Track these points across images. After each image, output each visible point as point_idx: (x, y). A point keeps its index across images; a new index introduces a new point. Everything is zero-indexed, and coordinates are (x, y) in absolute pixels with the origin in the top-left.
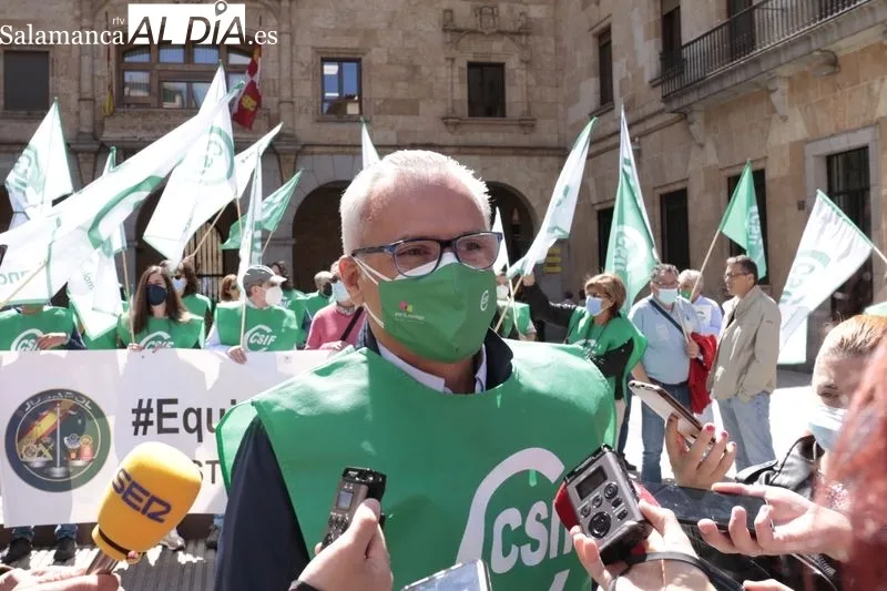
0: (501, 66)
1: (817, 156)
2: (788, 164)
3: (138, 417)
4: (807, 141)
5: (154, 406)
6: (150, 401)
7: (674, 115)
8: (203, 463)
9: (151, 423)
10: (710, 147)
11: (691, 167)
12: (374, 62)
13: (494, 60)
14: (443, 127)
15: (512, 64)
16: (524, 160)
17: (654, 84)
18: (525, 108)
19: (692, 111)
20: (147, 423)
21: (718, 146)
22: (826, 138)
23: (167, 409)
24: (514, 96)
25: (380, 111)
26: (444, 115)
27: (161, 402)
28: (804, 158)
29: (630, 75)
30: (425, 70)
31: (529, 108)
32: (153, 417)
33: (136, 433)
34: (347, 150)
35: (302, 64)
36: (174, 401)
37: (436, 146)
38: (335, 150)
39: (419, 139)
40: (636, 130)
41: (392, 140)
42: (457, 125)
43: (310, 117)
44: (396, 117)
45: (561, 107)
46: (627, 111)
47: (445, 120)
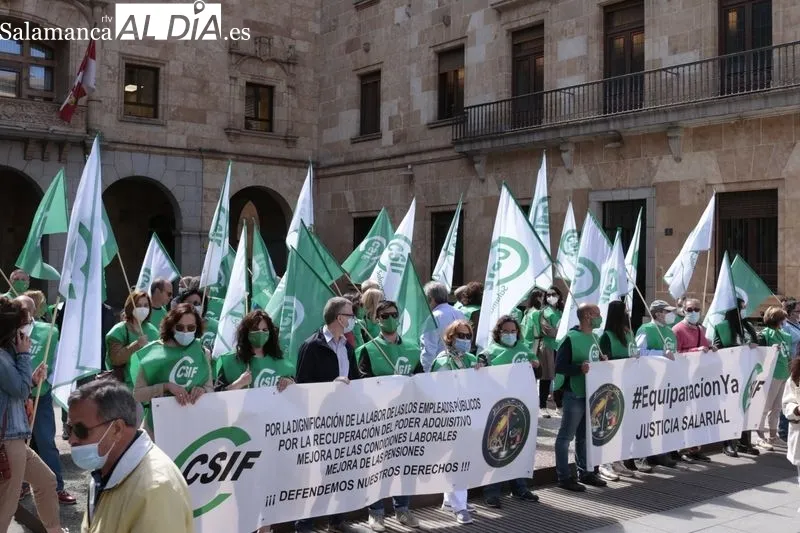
0: (271, 89)
1: (597, 201)
3: (636, 398)
4: (590, 190)
7: (456, 154)
8: (655, 423)
9: (640, 401)
10: (491, 182)
12: (171, 73)
13: (267, 82)
14: (224, 136)
15: (281, 88)
16: (285, 170)
17: (431, 126)
18: (290, 127)
19: (479, 154)
21: (499, 184)
22: (608, 190)
24: (281, 114)
25: (174, 118)
26: (226, 126)
28: (588, 202)
29: (402, 115)
30: (213, 85)
31: (293, 126)
33: (634, 408)
34: (146, 149)
35: (110, 68)
37: (219, 152)
38: (135, 148)
39: (206, 145)
40: (408, 159)
41: (183, 143)
42: (237, 136)
43: (114, 116)
44: (188, 124)
45: (315, 128)
46: (396, 142)
47: (229, 131)
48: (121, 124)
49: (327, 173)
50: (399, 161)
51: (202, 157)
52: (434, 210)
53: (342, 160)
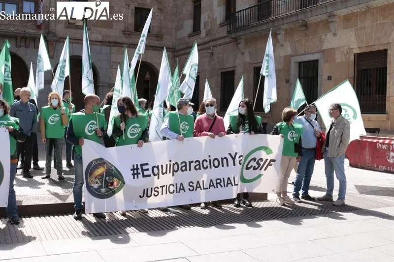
0: (149, 10)
1: (296, 62)
2: (282, 64)
3: (134, 172)
4: (292, 56)
5: (139, 167)
6: (137, 165)
7: (231, 40)
8: (159, 187)
9: (140, 174)
10: (247, 53)
11: (237, 62)
13: (147, 7)
14: (123, 35)
15: (154, 10)
16: (157, 52)
17: (222, 25)
18: (159, 30)
19: (240, 39)
20: (138, 174)
21: (250, 55)
22: (300, 55)
23: (144, 167)
24: (154, 23)
25: (95, 26)
26: (123, 30)
27: (142, 165)
28: (290, 62)
29: (209, 20)
30: (116, 9)
31: (161, 29)
32: (140, 171)
33: (134, 178)
34: (79, 42)
36: (147, 164)
37: (119, 43)
38: (74, 41)
39: (112, 39)
40: (211, 44)
41: (100, 39)
42: (129, 35)
43: (63, 25)
44: (102, 29)
45: (174, 31)
46: (207, 35)
47: (124, 32)
48: (67, 29)
49: (179, 54)
50: (207, 46)
51: (110, 46)
52: (222, 71)
53: (185, 46)
